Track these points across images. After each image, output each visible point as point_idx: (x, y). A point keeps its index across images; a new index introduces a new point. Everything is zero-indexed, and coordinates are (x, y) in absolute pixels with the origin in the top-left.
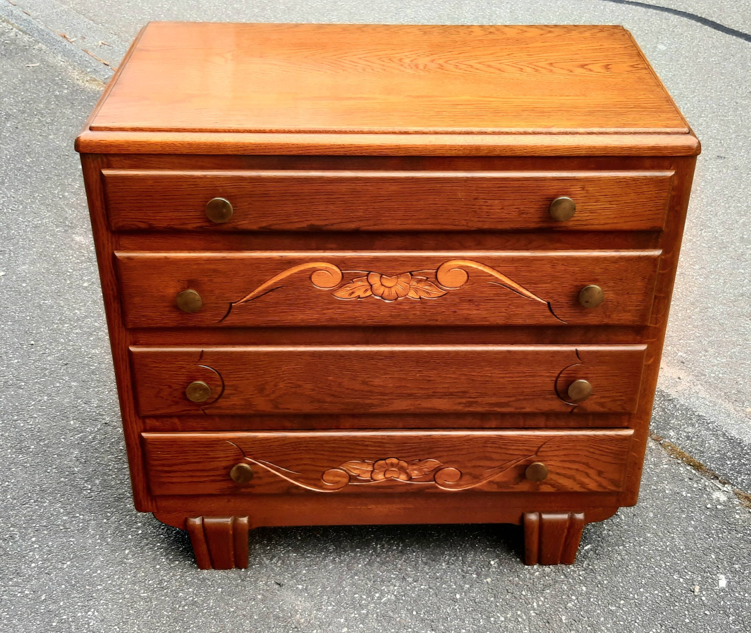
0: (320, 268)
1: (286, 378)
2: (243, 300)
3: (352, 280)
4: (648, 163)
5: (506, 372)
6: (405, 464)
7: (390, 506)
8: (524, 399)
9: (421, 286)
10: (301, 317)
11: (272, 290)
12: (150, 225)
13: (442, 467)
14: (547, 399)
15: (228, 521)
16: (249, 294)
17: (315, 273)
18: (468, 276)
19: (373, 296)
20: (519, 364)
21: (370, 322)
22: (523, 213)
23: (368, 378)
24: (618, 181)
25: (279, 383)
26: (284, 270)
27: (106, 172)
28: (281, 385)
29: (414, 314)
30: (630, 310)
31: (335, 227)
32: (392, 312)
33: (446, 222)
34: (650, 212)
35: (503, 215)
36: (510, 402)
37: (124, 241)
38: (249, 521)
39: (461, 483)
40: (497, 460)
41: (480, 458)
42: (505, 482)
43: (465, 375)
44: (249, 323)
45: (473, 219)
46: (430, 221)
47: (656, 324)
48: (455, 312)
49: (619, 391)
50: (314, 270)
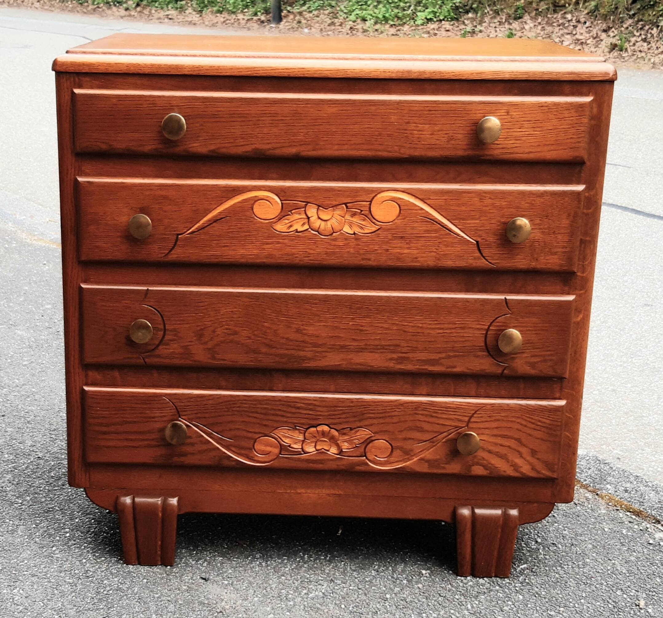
0: (262, 197)
1: (224, 323)
2: (188, 232)
3: (291, 211)
4: (567, 88)
5: (436, 322)
6: (336, 433)
7: (319, 490)
8: (455, 356)
9: (355, 220)
10: (242, 252)
11: (215, 221)
12: (111, 145)
13: (373, 439)
14: (478, 356)
15: (159, 501)
16: (195, 224)
17: (257, 203)
18: (400, 210)
19: (310, 230)
20: (450, 312)
21: (306, 260)
22: (452, 140)
23: (302, 325)
24: (541, 106)
25: (217, 328)
26: (229, 198)
27: (77, 91)
28: (219, 331)
29: (348, 252)
30: (557, 252)
31: (278, 152)
32: (327, 249)
33: (380, 147)
34: (572, 140)
35: (433, 142)
36: (440, 358)
37: (87, 166)
38: (178, 501)
39: (392, 459)
40: (428, 432)
41: (410, 429)
42: (436, 461)
43: (397, 324)
44: (193, 259)
45: (405, 145)
46: (365, 147)
47: (583, 273)
48: (387, 250)
49: (550, 348)
50: (256, 199)
